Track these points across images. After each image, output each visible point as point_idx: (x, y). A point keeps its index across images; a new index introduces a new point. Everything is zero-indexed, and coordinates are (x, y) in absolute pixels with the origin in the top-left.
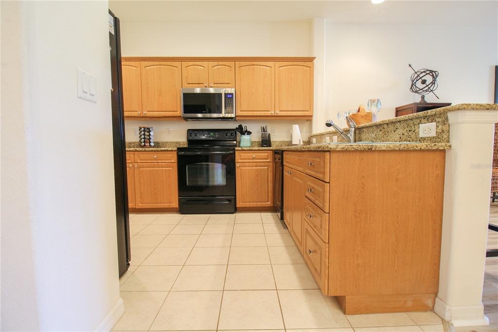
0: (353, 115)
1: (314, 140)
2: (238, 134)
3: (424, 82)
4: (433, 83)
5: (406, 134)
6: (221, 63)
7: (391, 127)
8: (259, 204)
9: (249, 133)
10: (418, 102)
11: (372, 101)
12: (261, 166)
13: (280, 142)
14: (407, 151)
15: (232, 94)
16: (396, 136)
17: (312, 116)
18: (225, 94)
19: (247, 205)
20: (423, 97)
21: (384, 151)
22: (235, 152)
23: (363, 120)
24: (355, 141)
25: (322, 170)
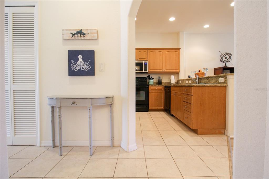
0: (197, 73)
1: (180, 82)
2: (148, 79)
3: (226, 58)
4: (230, 58)
5: (216, 81)
6: (142, 50)
7: (211, 79)
8: (158, 108)
9: (153, 79)
10: (223, 66)
11: (204, 69)
12: (159, 92)
13: (165, 82)
14: (215, 86)
15: (147, 63)
16: (213, 81)
17: (179, 72)
18: (144, 63)
19: (153, 108)
20: (226, 64)
21: (208, 86)
22: (148, 87)
23: (201, 75)
24: (198, 83)
25: (190, 92)
